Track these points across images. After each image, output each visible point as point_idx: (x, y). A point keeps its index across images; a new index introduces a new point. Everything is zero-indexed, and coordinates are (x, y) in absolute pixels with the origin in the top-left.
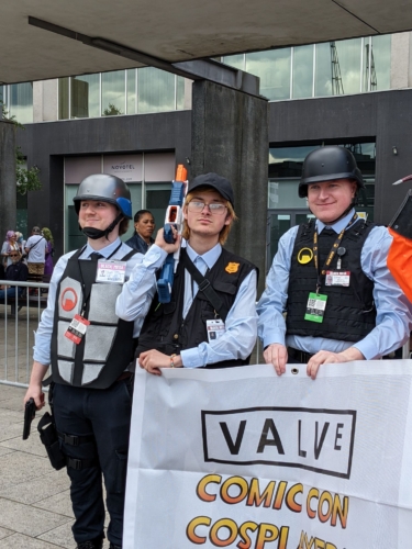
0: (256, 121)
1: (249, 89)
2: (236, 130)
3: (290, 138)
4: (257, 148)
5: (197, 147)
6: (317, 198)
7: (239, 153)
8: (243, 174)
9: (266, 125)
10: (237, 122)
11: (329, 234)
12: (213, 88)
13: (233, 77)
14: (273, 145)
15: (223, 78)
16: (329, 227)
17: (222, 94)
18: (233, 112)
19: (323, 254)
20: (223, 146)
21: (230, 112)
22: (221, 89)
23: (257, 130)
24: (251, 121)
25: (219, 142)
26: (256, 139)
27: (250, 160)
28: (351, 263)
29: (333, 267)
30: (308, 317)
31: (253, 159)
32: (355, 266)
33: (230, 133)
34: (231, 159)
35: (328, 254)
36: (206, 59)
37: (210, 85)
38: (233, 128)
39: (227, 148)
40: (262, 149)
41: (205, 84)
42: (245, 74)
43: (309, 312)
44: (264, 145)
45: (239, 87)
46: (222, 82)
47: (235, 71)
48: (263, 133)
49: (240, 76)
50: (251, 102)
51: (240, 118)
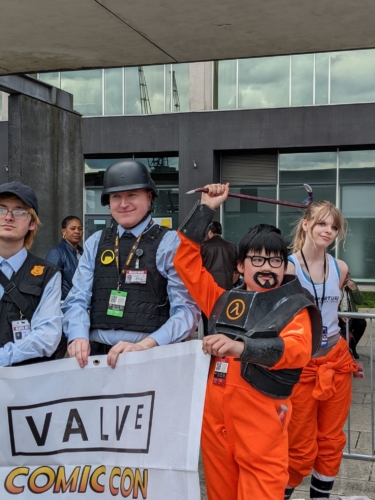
0: (71, 134)
1: (64, 104)
2: (52, 142)
3: (103, 150)
4: (72, 158)
5: (14, 156)
6: (119, 206)
7: (55, 163)
8: (60, 182)
9: (80, 138)
10: (53, 133)
11: (128, 238)
12: (29, 102)
13: (47, 93)
14: (88, 156)
15: (38, 93)
16: (128, 232)
17: (38, 107)
18: (48, 124)
19: (123, 255)
20: (39, 156)
21: (45, 125)
22: (36, 103)
23: (72, 143)
24: (66, 134)
25: (36, 152)
26: (72, 150)
27: (65, 169)
28: (148, 263)
29: (132, 267)
30: (110, 312)
31: (68, 169)
32: (151, 266)
33: (47, 144)
34: (48, 168)
35: (127, 255)
36: (21, 75)
37: (26, 99)
38: (48, 140)
39: (44, 157)
40: (77, 161)
41: (21, 98)
42: (59, 91)
43: (111, 308)
44: (79, 156)
45: (54, 102)
46: (37, 96)
47: (49, 88)
48: (78, 145)
49: (54, 92)
50: (65, 117)
51: (55, 131)
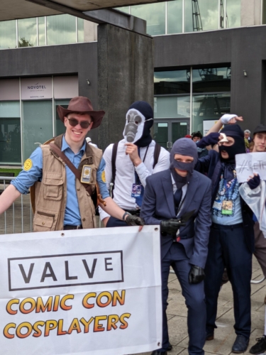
0: (145, 54)
1: (139, 30)
2: (130, 61)
3: (166, 64)
4: (145, 74)
5: (102, 74)
7: (133, 78)
8: (136, 94)
9: (152, 56)
10: (131, 55)
13: (127, 21)
14: (157, 70)
15: (120, 22)
17: (120, 34)
18: (128, 47)
20: (121, 73)
21: (125, 48)
22: (118, 30)
23: (145, 61)
24: (141, 54)
25: (118, 71)
26: (145, 67)
27: (140, 83)
31: (143, 83)
33: (126, 63)
34: (127, 83)
36: (110, 9)
37: (111, 28)
38: (128, 60)
39: (124, 75)
40: (149, 74)
41: (107, 26)
42: (135, 18)
44: (151, 71)
45: (131, 28)
46: (119, 25)
47: (128, 16)
48: (150, 63)
49: (132, 20)
50: (140, 40)
51: (133, 53)
